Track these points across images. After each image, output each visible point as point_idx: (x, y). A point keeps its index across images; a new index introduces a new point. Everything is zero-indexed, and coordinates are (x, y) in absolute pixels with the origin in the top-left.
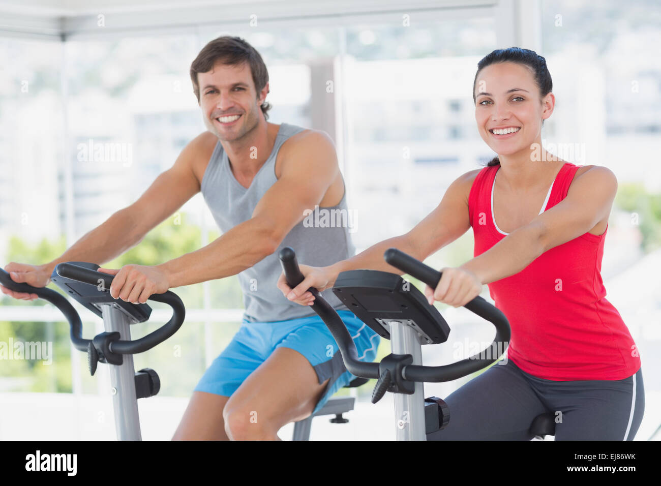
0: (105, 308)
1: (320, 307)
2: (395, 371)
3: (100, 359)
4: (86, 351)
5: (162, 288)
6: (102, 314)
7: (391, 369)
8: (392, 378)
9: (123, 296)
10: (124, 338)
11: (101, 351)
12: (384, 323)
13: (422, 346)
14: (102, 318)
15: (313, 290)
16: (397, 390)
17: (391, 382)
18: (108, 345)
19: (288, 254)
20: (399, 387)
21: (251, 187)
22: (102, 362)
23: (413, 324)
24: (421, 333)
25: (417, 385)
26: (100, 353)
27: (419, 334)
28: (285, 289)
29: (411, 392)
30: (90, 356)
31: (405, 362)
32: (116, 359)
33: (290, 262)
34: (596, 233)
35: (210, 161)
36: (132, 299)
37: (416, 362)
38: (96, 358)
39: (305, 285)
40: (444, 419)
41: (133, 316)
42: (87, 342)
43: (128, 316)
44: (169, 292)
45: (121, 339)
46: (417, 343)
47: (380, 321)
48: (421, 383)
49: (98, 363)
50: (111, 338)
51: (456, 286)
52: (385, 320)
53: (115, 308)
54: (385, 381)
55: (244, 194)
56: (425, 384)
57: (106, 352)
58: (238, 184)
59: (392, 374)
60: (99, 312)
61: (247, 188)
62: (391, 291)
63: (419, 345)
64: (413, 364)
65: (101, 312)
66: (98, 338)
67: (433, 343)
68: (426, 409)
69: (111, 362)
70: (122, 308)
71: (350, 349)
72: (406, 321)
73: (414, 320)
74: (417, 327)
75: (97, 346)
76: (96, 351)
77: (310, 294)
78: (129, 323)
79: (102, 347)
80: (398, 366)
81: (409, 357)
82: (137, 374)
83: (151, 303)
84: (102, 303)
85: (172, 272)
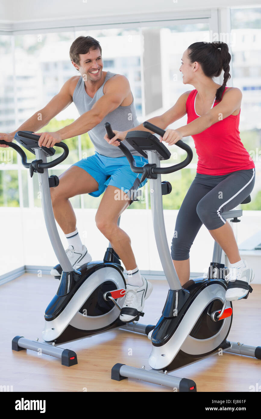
0: (36, 150)
1: (122, 147)
2: (149, 170)
3: (35, 171)
4: (29, 168)
5: (59, 140)
6: (35, 153)
7: (148, 169)
8: (148, 172)
9: (44, 145)
10: (44, 162)
11: (35, 168)
12: (146, 152)
13: (160, 161)
14: (35, 154)
15: (119, 140)
16: (150, 177)
17: (148, 174)
18: (38, 165)
19: (108, 125)
20: (151, 176)
21: (94, 97)
22: (35, 172)
23: (156, 152)
24: (160, 155)
25: (158, 175)
26: (34, 168)
27: (159, 156)
28: (107, 140)
29: (156, 178)
30: (30, 169)
31: (153, 166)
32: (41, 171)
33: (108, 128)
34: (235, 115)
35: (77, 86)
36: (48, 146)
37: (158, 167)
38: (33, 171)
39: (115, 138)
40: (169, 189)
41: (48, 154)
42: (29, 164)
43: (45, 153)
44: (61, 142)
45: (43, 163)
46: (158, 160)
47: (144, 151)
48: (160, 174)
49: (34, 172)
50: (39, 162)
51: (171, 136)
52: (146, 151)
53: (40, 150)
54: (145, 173)
55: (91, 100)
56: (162, 175)
57: (37, 167)
58: (88, 96)
59: (148, 171)
60: (33, 152)
61: (93, 98)
62: (147, 138)
63: (159, 160)
64: (157, 167)
65: (35, 152)
66: (33, 162)
67: (165, 160)
68: (162, 185)
69: (39, 172)
70: (43, 150)
71: (133, 162)
72: (154, 150)
73: (157, 150)
74: (158, 153)
75: (33, 165)
76: (33, 167)
77: (117, 142)
78: (46, 156)
79: (35, 166)
80: (150, 168)
81: (155, 165)
82: (49, 177)
83: (54, 147)
84: (35, 148)
85: (62, 133)
